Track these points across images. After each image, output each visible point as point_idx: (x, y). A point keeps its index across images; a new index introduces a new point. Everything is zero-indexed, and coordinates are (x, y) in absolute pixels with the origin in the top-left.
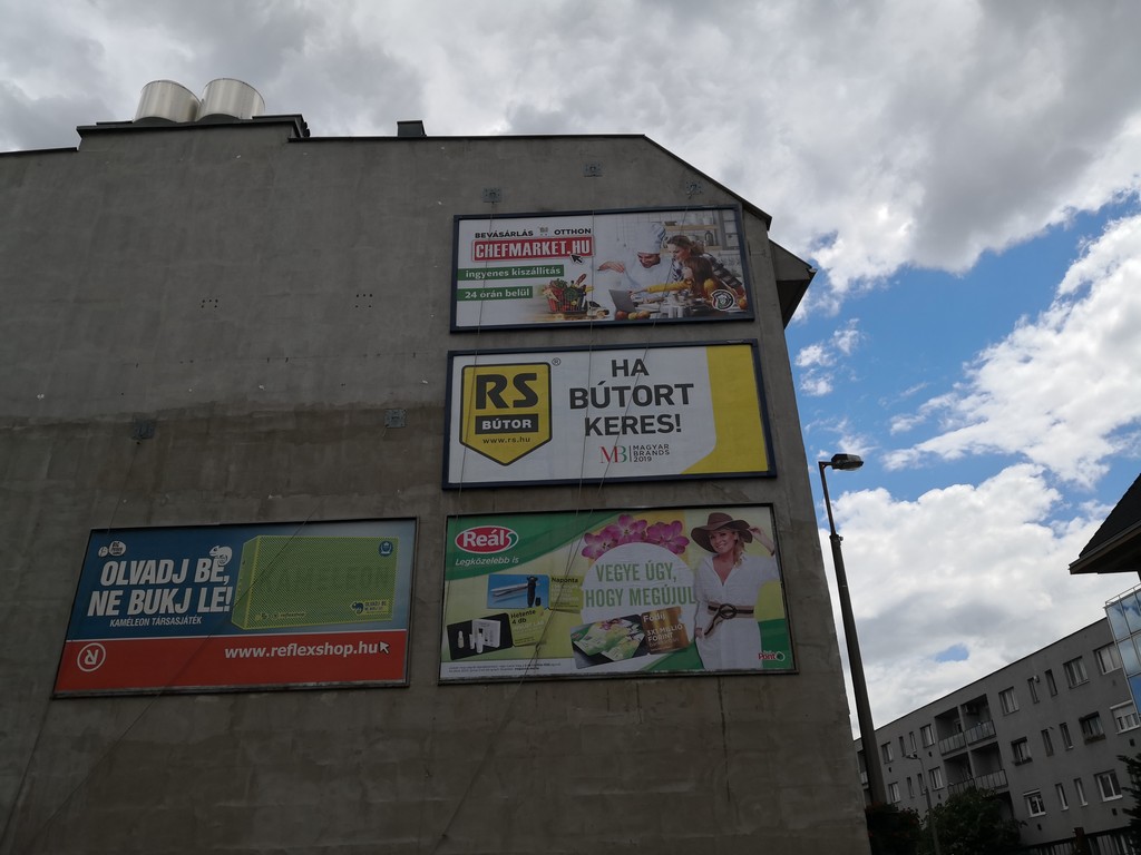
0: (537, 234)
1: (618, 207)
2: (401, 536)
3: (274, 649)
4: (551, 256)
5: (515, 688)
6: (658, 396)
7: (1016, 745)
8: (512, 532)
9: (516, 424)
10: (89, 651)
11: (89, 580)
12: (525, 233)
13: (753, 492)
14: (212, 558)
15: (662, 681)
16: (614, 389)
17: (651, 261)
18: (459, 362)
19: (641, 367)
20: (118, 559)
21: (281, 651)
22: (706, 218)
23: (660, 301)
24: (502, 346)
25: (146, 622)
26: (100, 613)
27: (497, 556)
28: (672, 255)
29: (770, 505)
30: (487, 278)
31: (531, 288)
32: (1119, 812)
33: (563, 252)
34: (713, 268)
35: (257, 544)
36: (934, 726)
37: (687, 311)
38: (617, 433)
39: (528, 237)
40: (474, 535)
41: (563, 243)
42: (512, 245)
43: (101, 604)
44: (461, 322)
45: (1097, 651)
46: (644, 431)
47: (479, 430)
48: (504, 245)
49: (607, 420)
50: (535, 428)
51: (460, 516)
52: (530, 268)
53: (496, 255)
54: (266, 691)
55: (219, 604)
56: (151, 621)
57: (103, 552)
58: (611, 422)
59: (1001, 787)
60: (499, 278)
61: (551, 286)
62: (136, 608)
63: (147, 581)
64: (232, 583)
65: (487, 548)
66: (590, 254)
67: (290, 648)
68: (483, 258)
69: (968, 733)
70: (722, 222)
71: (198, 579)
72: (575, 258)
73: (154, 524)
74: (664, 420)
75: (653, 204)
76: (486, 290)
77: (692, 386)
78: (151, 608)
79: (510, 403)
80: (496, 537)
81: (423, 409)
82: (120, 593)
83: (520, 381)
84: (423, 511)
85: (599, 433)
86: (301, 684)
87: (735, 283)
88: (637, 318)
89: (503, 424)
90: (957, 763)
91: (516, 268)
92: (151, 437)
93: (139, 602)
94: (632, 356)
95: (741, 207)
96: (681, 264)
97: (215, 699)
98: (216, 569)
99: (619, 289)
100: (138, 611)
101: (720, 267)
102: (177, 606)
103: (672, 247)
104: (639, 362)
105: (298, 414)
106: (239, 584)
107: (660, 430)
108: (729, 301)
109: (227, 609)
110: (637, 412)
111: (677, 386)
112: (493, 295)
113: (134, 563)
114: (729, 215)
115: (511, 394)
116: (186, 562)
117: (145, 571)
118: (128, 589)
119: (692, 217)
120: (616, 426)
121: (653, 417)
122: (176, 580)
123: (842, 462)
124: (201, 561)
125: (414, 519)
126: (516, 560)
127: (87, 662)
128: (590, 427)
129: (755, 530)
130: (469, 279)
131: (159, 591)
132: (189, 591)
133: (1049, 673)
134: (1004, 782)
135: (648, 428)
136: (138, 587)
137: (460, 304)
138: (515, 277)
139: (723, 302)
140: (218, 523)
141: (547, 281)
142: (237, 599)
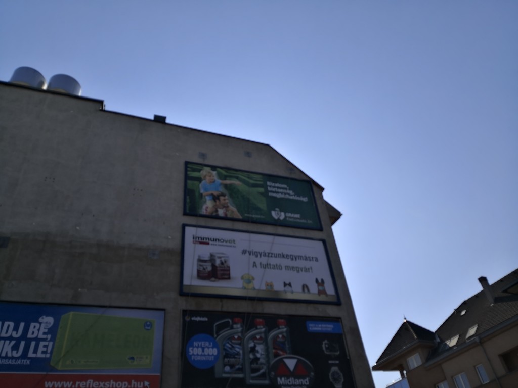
2: (156, 319)
13: (331, 311)
18: (188, 230)
21: (83, 384)
29: (340, 319)
51: (189, 311)
55: (43, 352)
67: (88, 382)
71: (30, 336)
73: (2, 299)
81: (169, 251)
84: (168, 306)
92: (6, 247)
95: (311, 182)
98: (42, 330)
105: (99, 245)
106: (57, 340)
109: (48, 356)
122: (15, 335)
132: (23, 343)
140: (46, 302)
142: (55, 350)
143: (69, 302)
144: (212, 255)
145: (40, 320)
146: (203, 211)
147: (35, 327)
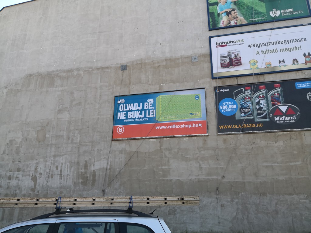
11: (116, 110)
18: (213, 40)
20: (123, 104)
21: (171, 127)
25: (133, 120)
43: (121, 116)
54: (168, 138)
57: (119, 102)
62: (130, 116)
73: (131, 94)
78: (134, 116)
82: (125, 113)
86: (178, 136)
92: (126, 70)
97: (155, 140)
98: (150, 105)
105: (166, 60)
106: (157, 109)
109: (154, 116)
113: (127, 105)
116: (141, 104)
117: (130, 107)
122: (139, 109)
125: (204, 88)
127: (119, 131)
132: (143, 112)
136: (129, 111)
140: (148, 92)
142: (157, 113)
143: (158, 91)
144: (229, 53)
145: (148, 101)
146: (221, 25)
147: (146, 104)
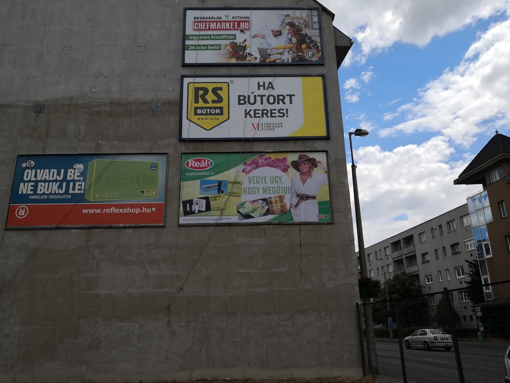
0: (224, 19)
1: (262, 6)
2: (161, 161)
3: (104, 210)
4: (230, 29)
5: (212, 228)
6: (279, 100)
7: (423, 255)
8: (211, 161)
9: (213, 111)
10: (21, 209)
11: (18, 178)
12: (218, 18)
13: (319, 145)
14: (75, 169)
15: (276, 226)
16: (258, 96)
17: (278, 34)
18: (186, 81)
19: (271, 85)
20: (31, 169)
21: (108, 211)
22: (304, 14)
23: (281, 54)
24: (206, 73)
25: (46, 197)
26: (25, 192)
27: (204, 171)
28: (287, 31)
29: (326, 151)
30: (199, 39)
31: (220, 45)
32: (463, 282)
33: (236, 28)
34: (306, 39)
35: (95, 163)
36: (390, 247)
37: (293, 59)
38: (259, 117)
39: (220, 20)
40: (194, 162)
41: (236, 23)
42: (211, 23)
43: (25, 189)
44: (187, 61)
45: (461, 217)
46: (271, 116)
47: (196, 114)
48: (208, 23)
49: (255, 110)
50: (221, 114)
51: (187, 153)
52: (220, 35)
53: (204, 28)
54: (102, 228)
55: (79, 190)
56: (48, 197)
57: (24, 165)
58: (257, 112)
59: (416, 272)
60: (205, 39)
61: (230, 44)
62: (41, 190)
63: (45, 179)
64: (84, 180)
65: (200, 168)
66: (249, 29)
67: (111, 209)
68: (198, 30)
69: (404, 250)
70: (312, 16)
71: (68, 178)
72: (242, 31)
73: (47, 153)
74: (281, 111)
75: (279, 6)
76: (199, 46)
77: (294, 95)
78: (48, 191)
79: (210, 101)
80: (204, 163)
81: (169, 103)
82: (33, 184)
83: (215, 91)
84: (170, 150)
85: (251, 117)
86: (117, 225)
87: (316, 46)
88: (270, 62)
89: (207, 111)
90: (398, 262)
91: (213, 35)
92: (43, 112)
93: (42, 188)
94: (267, 80)
95: (321, 9)
96: (291, 36)
97: (79, 231)
98: (77, 174)
99: (262, 47)
100: (42, 192)
101: (310, 38)
102: (60, 190)
103: (287, 27)
104: (270, 83)
105: (112, 103)
106: (87, 181)
107: (279, 116)
108: (313, 55)
109: (82, 192)
110: (269, 107)
111: (287, 95)
112: (203, 48)
113: (38, 171)
114: (315, 13)
115: (210, 97)
116: (62, 171)
117: (43, 174)
118: (37, 182)
119: (298, 13)
120: (259, 113)
121: (276, 110)
122: (58, 179)
123: (360, 133)
124: (69, 170)
125: (166, 154)
126: (213, 173)
127: (20, 214)
128: (247, 113)
129: (319, 162)
130: (191, 40)
131: (51, 183)
132: (64, 184)
133: (440, 226)
134: (417, 270)
135: (273, 115)
136: (41, 181)
137: (187, 52)
138: (213, 39)
139: (310, 55)
140: (76, 153)
141: (228, 42)
142: (87, 188)
143: (93, 152)
145: (74, 166)
147: (71, 172)
